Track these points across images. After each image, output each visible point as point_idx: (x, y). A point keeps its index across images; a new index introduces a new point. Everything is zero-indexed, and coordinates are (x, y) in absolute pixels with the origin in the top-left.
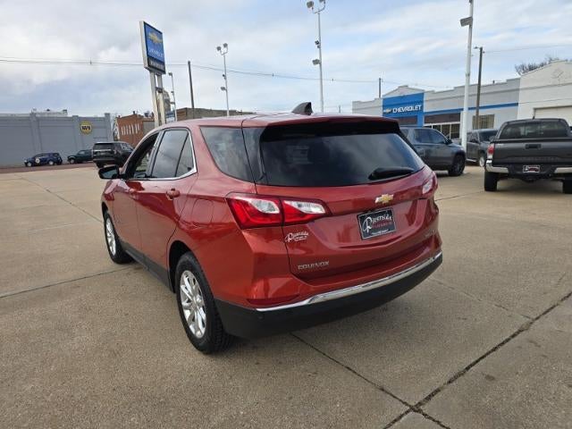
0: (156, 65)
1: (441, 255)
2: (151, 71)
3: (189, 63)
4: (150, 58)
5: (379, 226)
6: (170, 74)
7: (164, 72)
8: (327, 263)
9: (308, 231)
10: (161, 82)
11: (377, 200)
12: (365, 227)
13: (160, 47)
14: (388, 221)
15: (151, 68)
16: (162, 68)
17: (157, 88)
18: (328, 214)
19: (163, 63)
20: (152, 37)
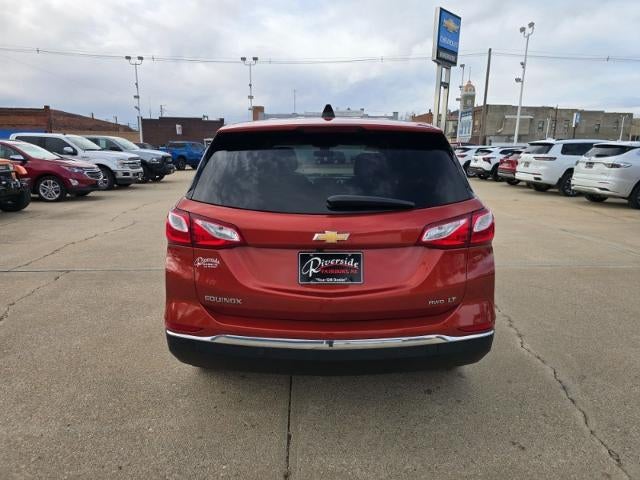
0: (446, 56)
1: (491, 336)
2: (439, 64)
3: (490, 50)
4: (440, 48)
5: (332, 271)
6: (462, 66)
7: (455, 64)
8: (239, 301)
9: (220, 258)
10: (448, 76)
11: (316, 236)
12: (308, 268)
13: (456, 35)
14: (350, 268)
15: (439, 60)
16: (453, 60)
17: (442, 83)
18: (242, 244)
19: (455, 54)
20: (448, 24)
